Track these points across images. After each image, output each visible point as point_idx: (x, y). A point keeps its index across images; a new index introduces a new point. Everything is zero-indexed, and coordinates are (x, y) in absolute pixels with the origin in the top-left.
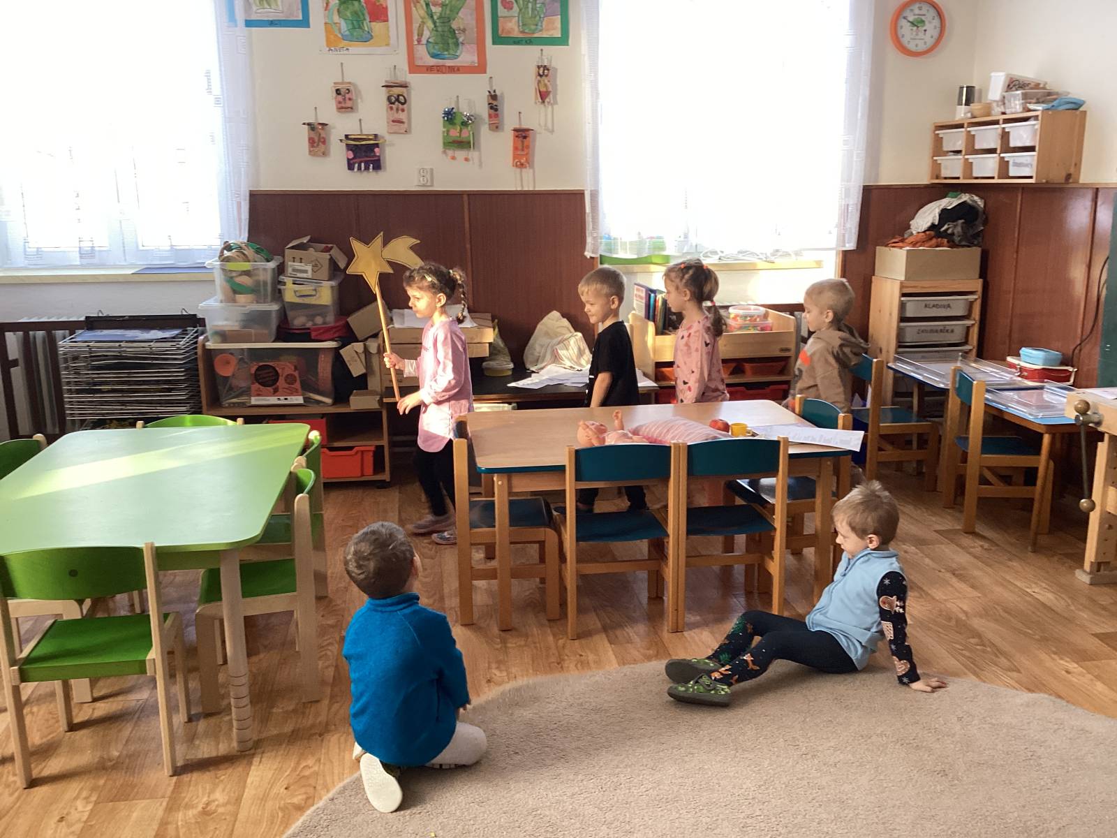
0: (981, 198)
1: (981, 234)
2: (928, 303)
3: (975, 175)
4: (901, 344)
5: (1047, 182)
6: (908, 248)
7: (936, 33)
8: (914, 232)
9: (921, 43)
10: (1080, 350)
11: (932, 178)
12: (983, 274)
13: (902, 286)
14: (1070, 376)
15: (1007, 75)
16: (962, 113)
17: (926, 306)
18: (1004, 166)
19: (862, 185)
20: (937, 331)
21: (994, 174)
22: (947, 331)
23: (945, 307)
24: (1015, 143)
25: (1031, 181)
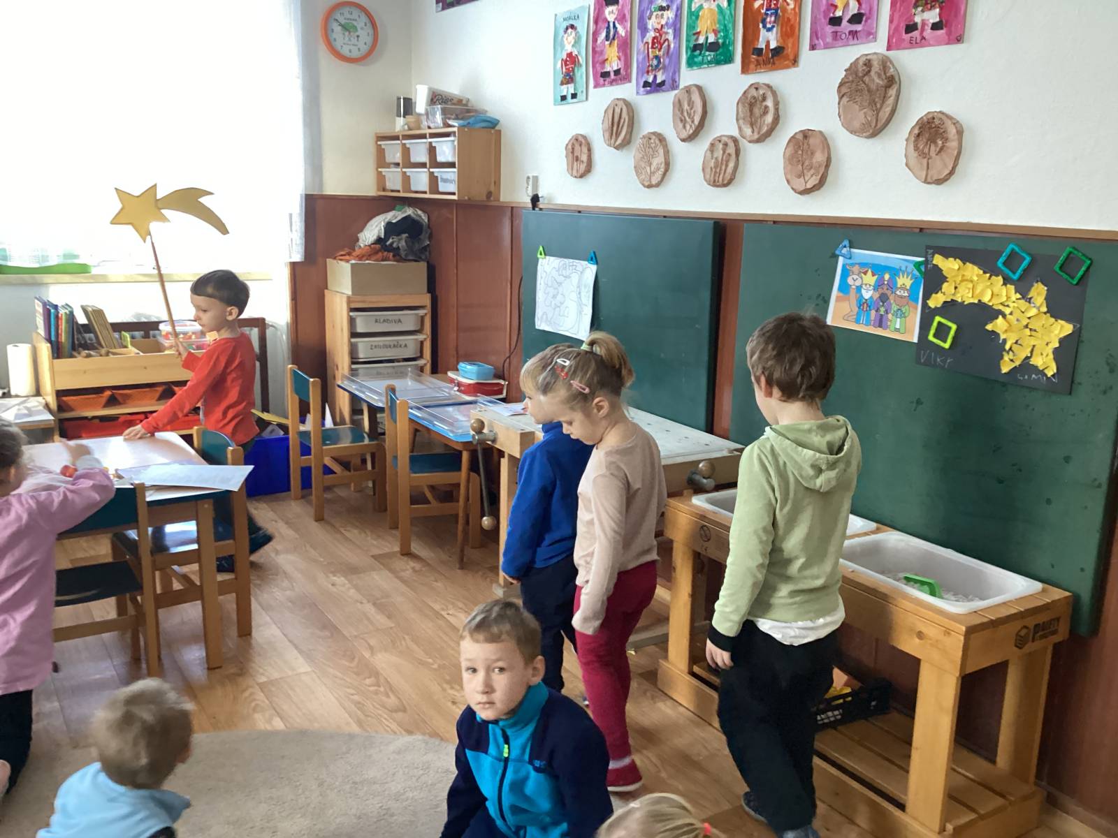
0: (424, 211)
1: (428, 249)
2: (378, 318)
3: (413, 188)
4: (354, 360)
5: (469, 199)
6: (353, 262)
7: (369, 40)
8: (362, 245)
9: (354, 49)
10: (510, 363)
11: (378, 190)
12: (432, 288)
13: (349, 300)
14: (502, 389)
15: (430, 89)
16: (400, 124)
17: (376, 321)
18: (433, 180)
19: (304, 193)
20: (390, 346)
21: (426, 188)
22: (400, 346)
23: (395, 322)
24: (440, 159)
25: (455, 197)
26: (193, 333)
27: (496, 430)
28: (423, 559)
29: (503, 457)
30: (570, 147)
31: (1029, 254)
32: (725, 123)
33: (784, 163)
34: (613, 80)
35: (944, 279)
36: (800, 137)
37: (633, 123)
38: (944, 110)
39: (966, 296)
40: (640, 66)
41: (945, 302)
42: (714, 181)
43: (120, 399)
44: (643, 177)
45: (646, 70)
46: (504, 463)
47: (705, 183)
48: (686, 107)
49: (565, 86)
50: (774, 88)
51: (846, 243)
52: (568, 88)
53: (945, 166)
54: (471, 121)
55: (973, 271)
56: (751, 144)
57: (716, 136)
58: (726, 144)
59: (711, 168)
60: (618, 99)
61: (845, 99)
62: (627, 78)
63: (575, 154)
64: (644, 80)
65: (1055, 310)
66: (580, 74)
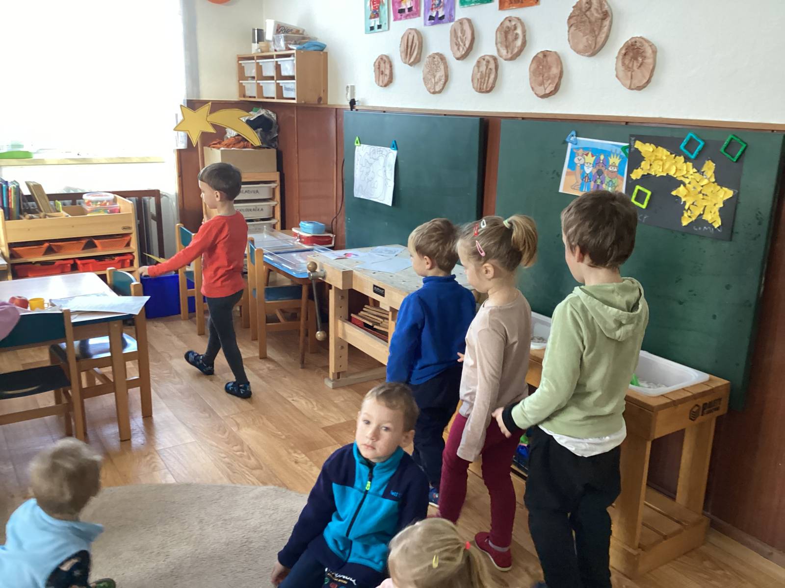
0: (274, 112)
1: (277, 139)
3: (265, 95)
5: (305, 103)
6: (222, 149)
10: (336, 222)
11: (240, 96)
12: (280, 168)
14: (331, 240)
15: (276, 22)
16: (255, 48)
18: (279, 89)
19: (186, 99)
20: (251, 210)
21: (274, 95)
22: (258, 210)
23: (254, 193)
24: (284, 73)
25: (294, 101)
26: (108, 201)
27: (325, 269)
28: (276, 362)
29: (331, 288)
30: (377, 64)
31: (703, 140)
32: (488, 46)
33: (530, 75)
34: (408, 15)
35: (642, 159)
36: (541, 56)
37: (422, 47)
38: (645, 36)
39: (658, 171)
40: (427, 4)
41: (643, 175)
42: (480, 89)
43: (55, 249)
44: (430, 86)
45: (431, 7)
46: (332, 294)
47: (473, 90)
48: (459, 34)
49: (373, 20)
50: (522, 20)
51: (573, 133)
52: (375, 21)
53: (644, 76)
54: (305, 45)
55: (663, 152)
56: (506, 62)
57: (480, 56)
58: (488, 62)
59: (478, 80)
60: (411, 29)
61: (573, 28)
62: (417, 14)
63: (381, 70)
64: (429, 15)
65: (721, 180)
66: (384, 11)
